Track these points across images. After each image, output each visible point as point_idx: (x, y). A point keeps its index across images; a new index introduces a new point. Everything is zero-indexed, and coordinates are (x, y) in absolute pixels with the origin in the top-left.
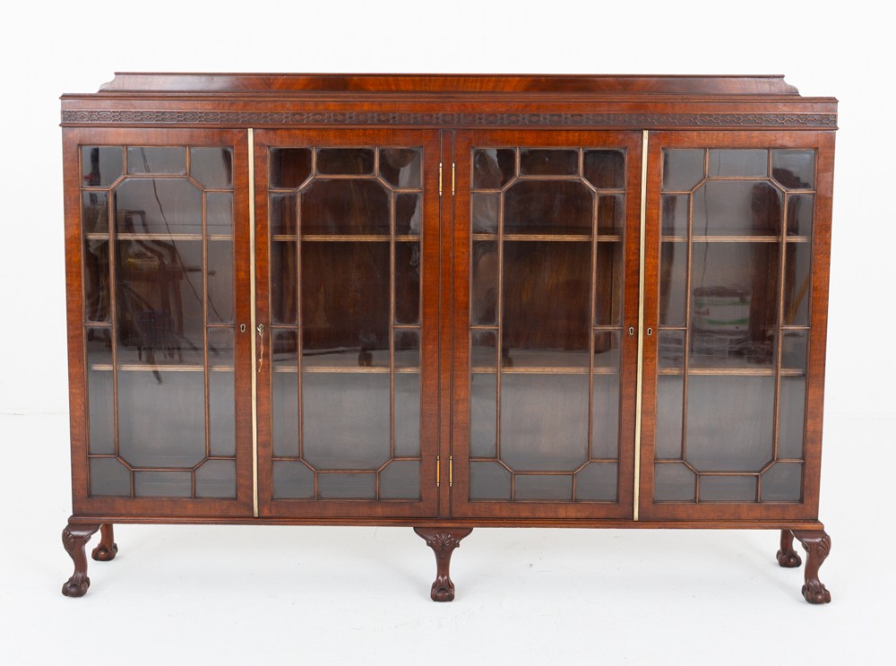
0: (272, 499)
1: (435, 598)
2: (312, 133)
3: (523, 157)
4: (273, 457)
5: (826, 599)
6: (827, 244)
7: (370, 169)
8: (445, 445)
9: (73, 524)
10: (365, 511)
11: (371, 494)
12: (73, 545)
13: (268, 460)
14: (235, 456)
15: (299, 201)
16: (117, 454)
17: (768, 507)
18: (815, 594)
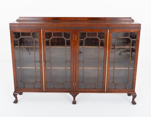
0: (47, 88)
1: (73, 104)
2: (52, 30)
3: (88, 33)
4: (47, 82)
5: (136, 104)
6: (138, 48)
7: (62, 36)
8: (75, 80)
9: (15, 92)
10: (62, 90)
11: (62, 87)
12: (15, 95)
13: (46, 82)
14: (40, 82)
15: (50, 41)
16: (21, 81)
17: (127, 90)
18: (134, 103)
